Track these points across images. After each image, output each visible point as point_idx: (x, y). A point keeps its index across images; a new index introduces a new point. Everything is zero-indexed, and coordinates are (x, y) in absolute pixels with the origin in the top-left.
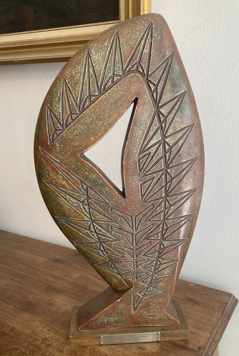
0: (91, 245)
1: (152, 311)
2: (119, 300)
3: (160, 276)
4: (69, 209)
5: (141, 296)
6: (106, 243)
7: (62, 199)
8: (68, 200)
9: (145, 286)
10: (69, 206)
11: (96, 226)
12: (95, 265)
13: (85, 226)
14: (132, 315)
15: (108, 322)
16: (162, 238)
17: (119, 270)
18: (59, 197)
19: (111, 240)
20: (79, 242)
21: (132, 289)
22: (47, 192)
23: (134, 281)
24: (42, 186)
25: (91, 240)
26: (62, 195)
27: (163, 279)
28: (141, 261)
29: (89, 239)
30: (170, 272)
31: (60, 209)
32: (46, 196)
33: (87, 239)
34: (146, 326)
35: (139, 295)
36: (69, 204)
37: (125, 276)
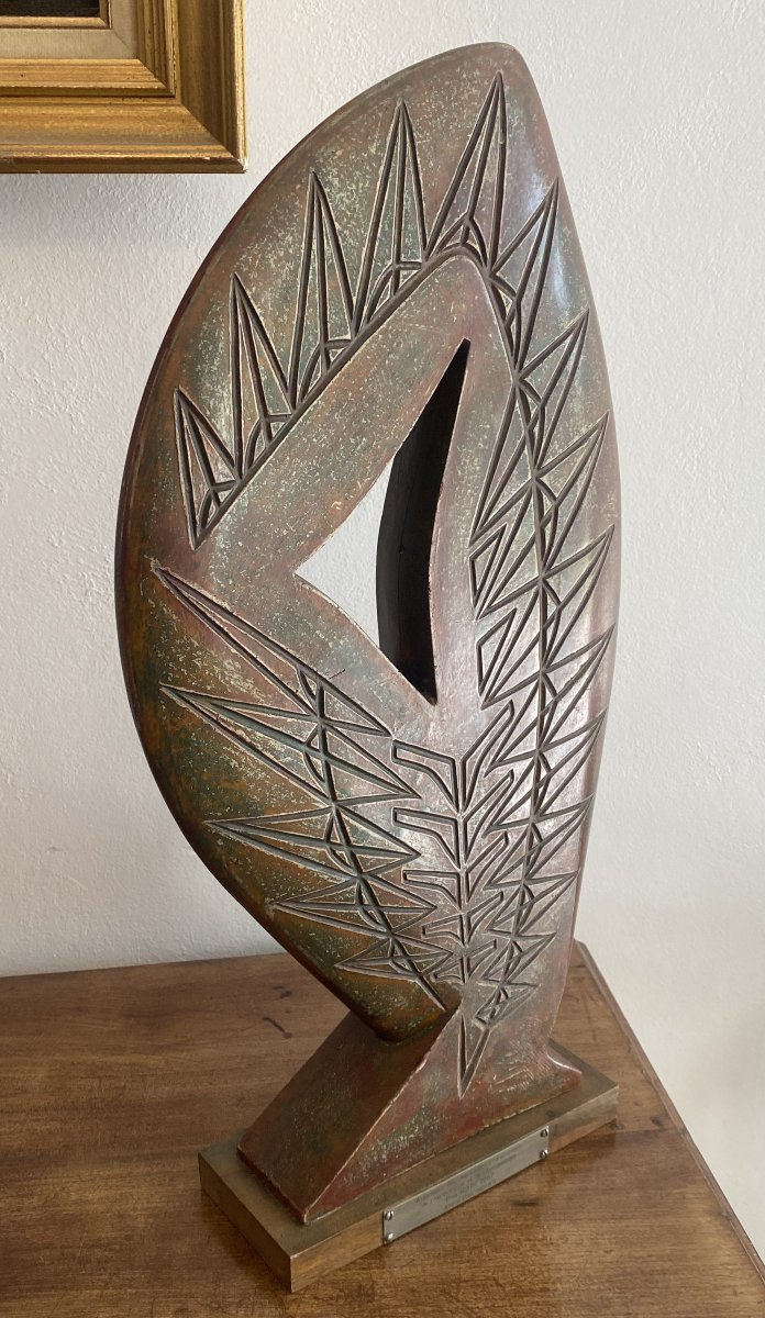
0: (332, 898)
1: (512, 1066)
2: (422, 1065)
3: (532, 942)
4: (262, 782)
5: (482, 1028)
6: (380, 876)
7: (236, 750)
8: (260, 749)
9: (493, 989)
10: (264, 769)
11: (351, 821)
12: (336, 966)
13: (314, 831)
14: (460, 1103)
15: (391, 1156)
16: (536, 812)
17: (418, 957)
18: (229, 744)
19: (397, 859)
20: (287, 896)
21: (457, 1012)
22: (177, 734)
23: (461, 982)
24: (159, 714)
25: (332, 879)
26: (239, 732)
27: (541, 949)
28: (480, 907)
29: (326, 877)
30: (557, 919)
31: (226, 790)
32: (174, 751)
33: (318, 878)
34: (497, 1124)
35: (478, 1024)
36: (261, 762)
37: (436, 976)
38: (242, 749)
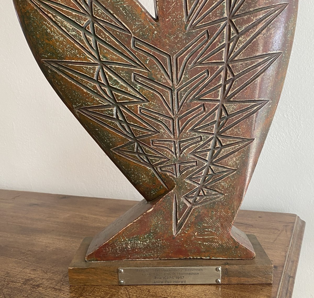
0: (102, 111)
1: (207, 231)
2: (151, 210)
3: (220, 169)
4: (62, 43)
5: (189, 205)
6: (126, 106)
7: (49, 24)
8: (60, 25)
9: (195, 186)
10: (62, 36)
11: (109, 73)
12: (111, 149)
13: (89, 73)
14: (174, 238)
15: (133, 249)
16: (224, 98)
17: (151, 156)
18: (46, 20)
19: (135, 100)
20: (82, 105)
21: (172, 191)
22: (25, 13)
23: (175, 176)
24: (19, 4)
25: (101, 101)
26: (50, 15)
27: (227, 175)
28: (187, 140)
29: (98, 99)
30: (238, 162)
31: (47, 44)
32: (26, 22)
33: (94, 99)
34: (197, 259)
35: (185, 202)
36: (61, 32)
37: (160, 168)
38: (52, 24)
